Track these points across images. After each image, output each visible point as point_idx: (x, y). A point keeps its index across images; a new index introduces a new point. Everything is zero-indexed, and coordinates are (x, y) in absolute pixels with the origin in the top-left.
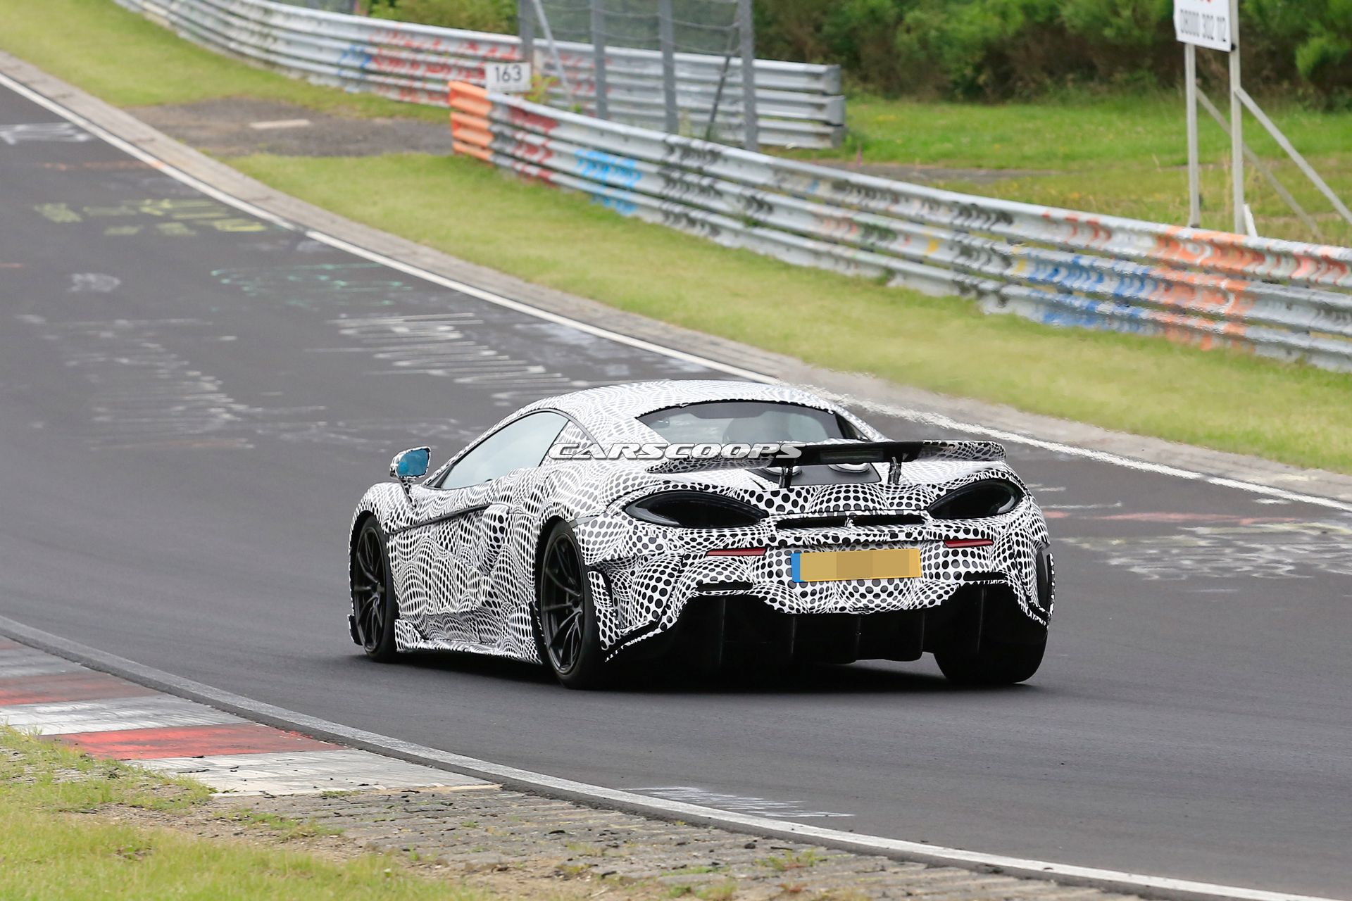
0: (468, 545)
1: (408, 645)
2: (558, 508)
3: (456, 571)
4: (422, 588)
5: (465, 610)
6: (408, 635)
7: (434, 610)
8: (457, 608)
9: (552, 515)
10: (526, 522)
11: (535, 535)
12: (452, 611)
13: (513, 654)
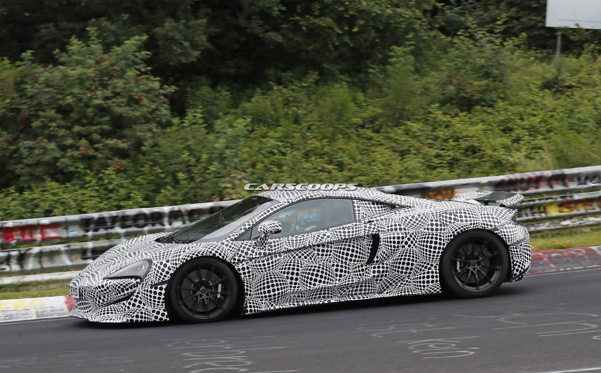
6: (263, 305)
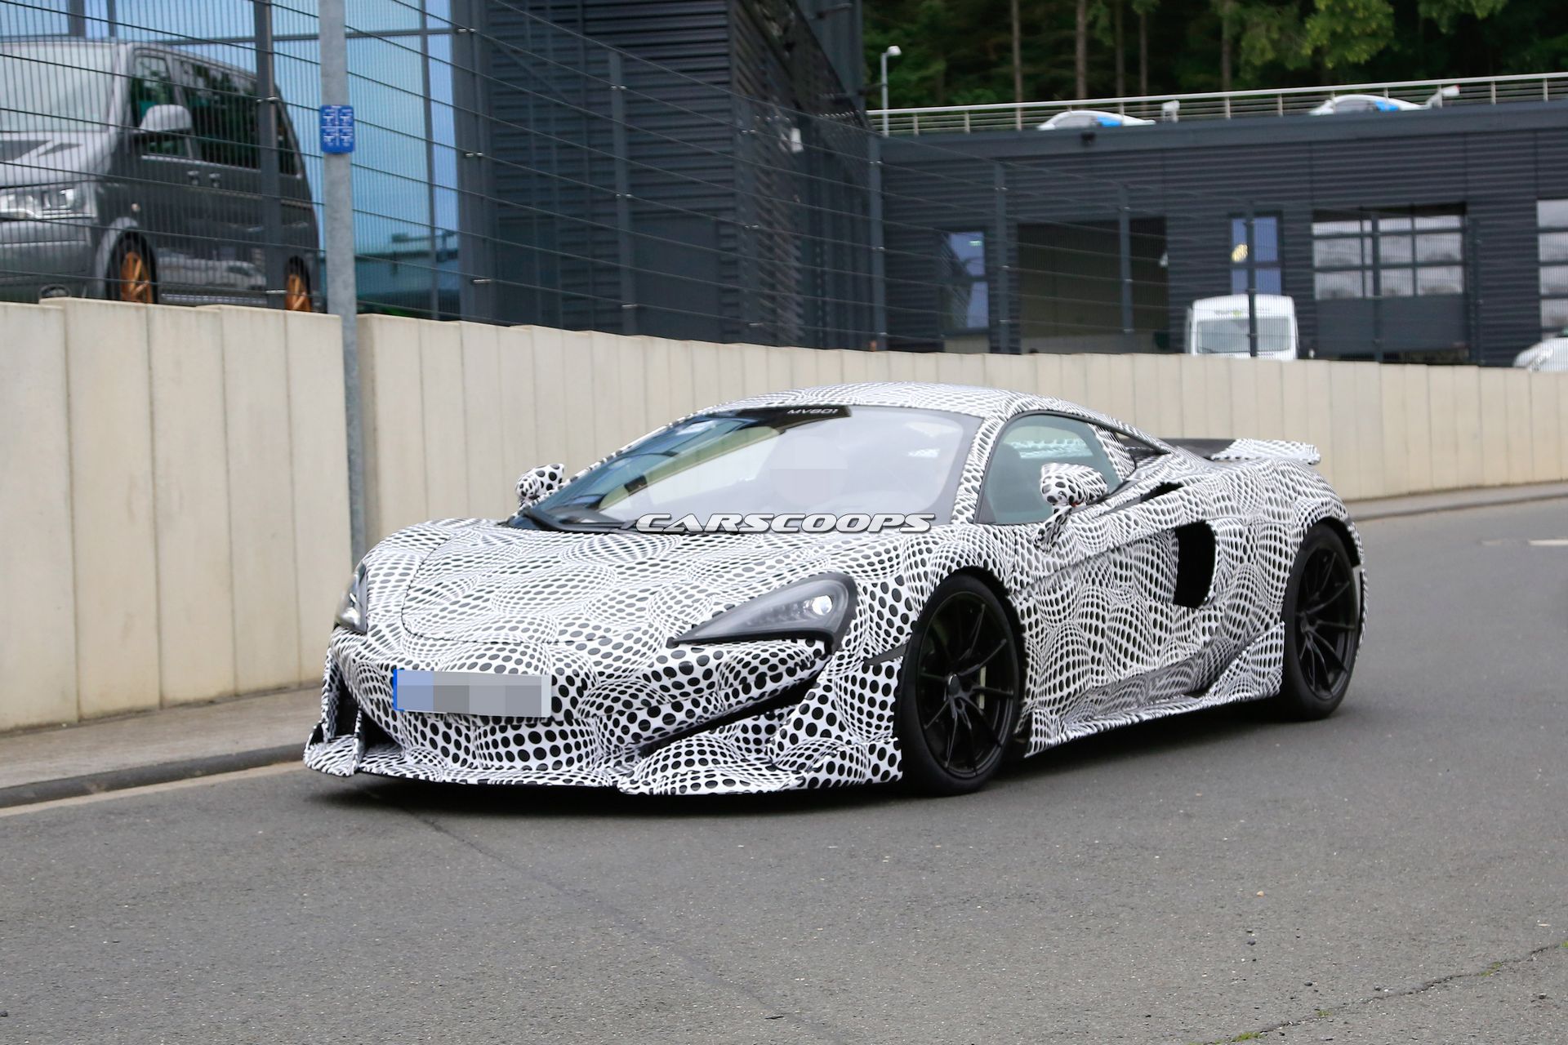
0: (1128, 583)
1: (1052, 741)
2: (1328, 507)
3: (1152, 615)
4: (1086, 654)
5: (1175, 660)
7: (1110, 677)
8: (1156, 663)
9: (1322, 516)
10: (1273, 532)
11: (1295, 544)
12: (1149, 668)
13: (1247, 695)
